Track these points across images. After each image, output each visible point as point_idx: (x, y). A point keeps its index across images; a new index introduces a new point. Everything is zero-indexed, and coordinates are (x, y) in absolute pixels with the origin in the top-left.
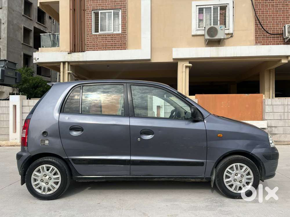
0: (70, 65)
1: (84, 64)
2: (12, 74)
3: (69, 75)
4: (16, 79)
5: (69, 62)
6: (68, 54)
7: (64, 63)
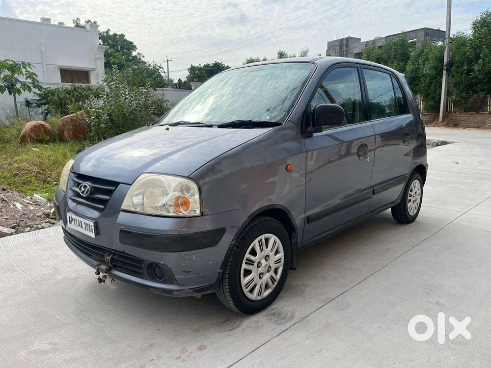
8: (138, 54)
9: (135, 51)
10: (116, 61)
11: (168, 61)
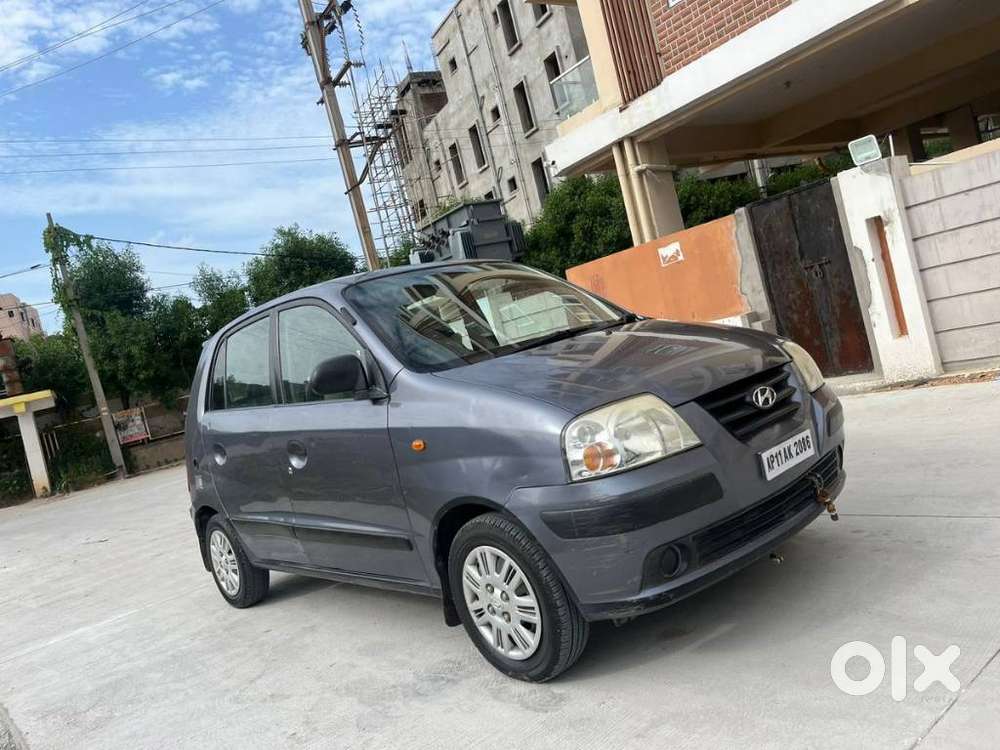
0: (639, 143)
1: (673, 122)
2: (495, 234)
3: (644, 177)
4: (510, 243)
5: (631, 138)
6: (621, 110)
7: (620, 144)
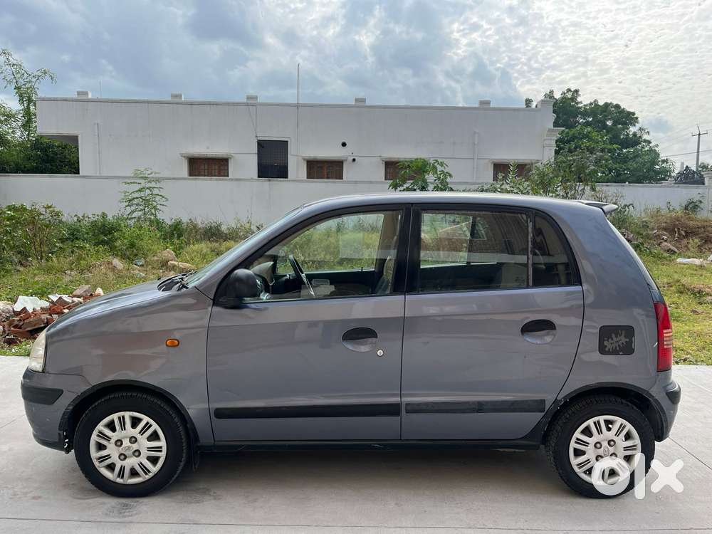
8: (640, 129)
9: (635, 125)
10: (590, 146)
11: (699, 135)
